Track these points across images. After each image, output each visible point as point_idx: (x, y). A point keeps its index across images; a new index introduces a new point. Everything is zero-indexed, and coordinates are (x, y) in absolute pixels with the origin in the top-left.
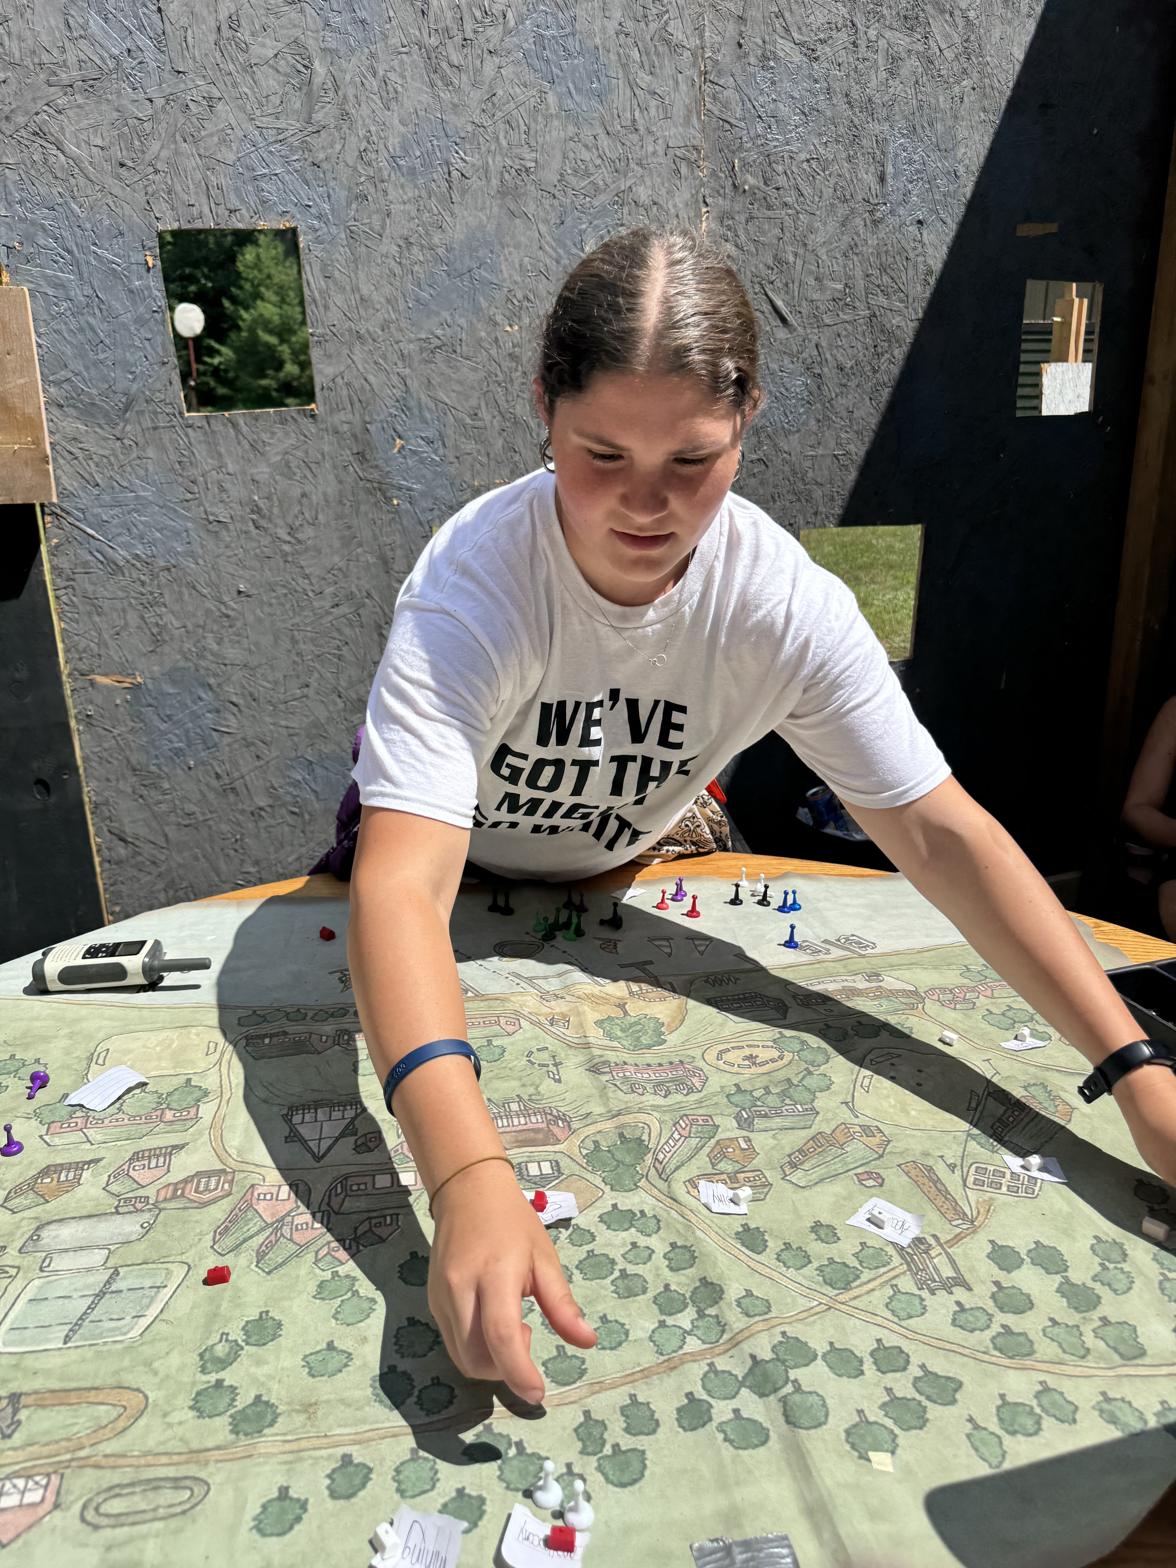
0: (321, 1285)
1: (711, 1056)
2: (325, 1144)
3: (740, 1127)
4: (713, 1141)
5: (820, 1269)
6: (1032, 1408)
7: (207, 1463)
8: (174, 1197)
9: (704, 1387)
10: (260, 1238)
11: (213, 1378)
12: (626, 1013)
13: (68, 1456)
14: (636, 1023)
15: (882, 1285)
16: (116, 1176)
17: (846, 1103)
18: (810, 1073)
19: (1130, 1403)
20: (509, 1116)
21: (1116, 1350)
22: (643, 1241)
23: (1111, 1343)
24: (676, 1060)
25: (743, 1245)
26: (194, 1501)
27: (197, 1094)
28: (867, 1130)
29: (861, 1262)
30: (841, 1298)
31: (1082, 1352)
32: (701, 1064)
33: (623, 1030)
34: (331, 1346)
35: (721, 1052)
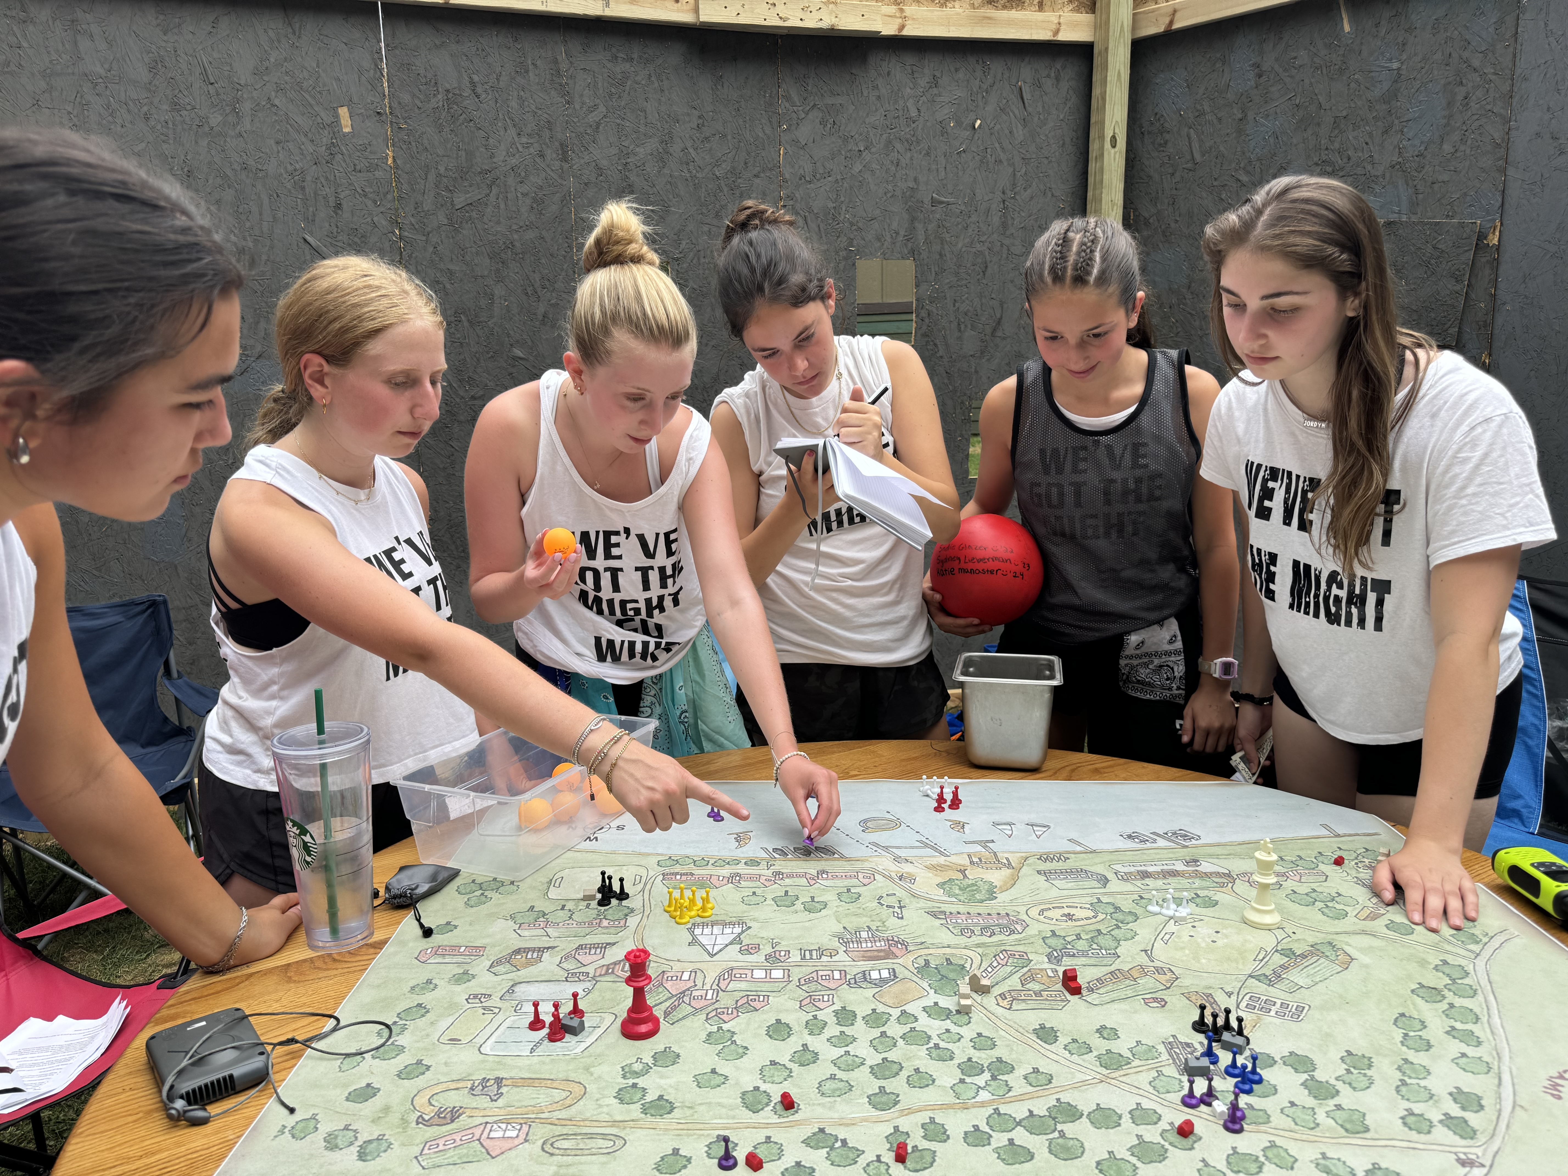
0: (710, 1034)
1: (1034, 912)
2: (717, 949)
3: (1050, 961)
4: (1026, 970)
5: (1099, 1057)
6: (1257, 1157)
7: (625, 1128)
8: (607, 973)
9: (988, 1124)
10: (668, 1004)
11: (631, 1082)
12: (965, 876)
13: (533, 1116)
14: (973, 885)
15: (1149, 1070)
16: (566, 957)
17: (1146, 951)
18: (1118, 927)
19: (1344, 1163)
20: (859, 942)
21: (1342, 1126)
22: (954, 1029)
23: (1340, 1122)
24: (1003, 913)
25: (1038, 1037)
26: (615, 1148)
27: (626, 911)
28: (1159, 970)
29: (1134, 1055)
30: (1113, 1075)
31: (1312, 1125)
32: (1025, 917)
33: (960, 889)
34: (713, 1071)
35: (1043, 910)
